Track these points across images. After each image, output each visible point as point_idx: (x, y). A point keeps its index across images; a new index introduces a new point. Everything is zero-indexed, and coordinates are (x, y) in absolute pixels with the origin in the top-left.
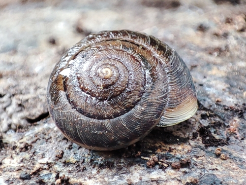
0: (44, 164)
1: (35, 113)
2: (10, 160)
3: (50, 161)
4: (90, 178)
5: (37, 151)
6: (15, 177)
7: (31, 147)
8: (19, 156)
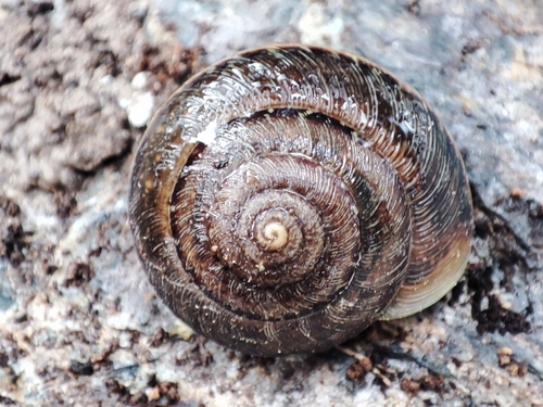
0: (121, 331)
1: (93, 152)
2: (43, 307)
3: (133, 326)
4: (222, 391)
5: (104, 287)
6: (58, 364)
7: (89, 274)
8: (65, 299)
